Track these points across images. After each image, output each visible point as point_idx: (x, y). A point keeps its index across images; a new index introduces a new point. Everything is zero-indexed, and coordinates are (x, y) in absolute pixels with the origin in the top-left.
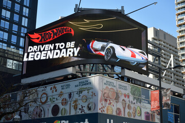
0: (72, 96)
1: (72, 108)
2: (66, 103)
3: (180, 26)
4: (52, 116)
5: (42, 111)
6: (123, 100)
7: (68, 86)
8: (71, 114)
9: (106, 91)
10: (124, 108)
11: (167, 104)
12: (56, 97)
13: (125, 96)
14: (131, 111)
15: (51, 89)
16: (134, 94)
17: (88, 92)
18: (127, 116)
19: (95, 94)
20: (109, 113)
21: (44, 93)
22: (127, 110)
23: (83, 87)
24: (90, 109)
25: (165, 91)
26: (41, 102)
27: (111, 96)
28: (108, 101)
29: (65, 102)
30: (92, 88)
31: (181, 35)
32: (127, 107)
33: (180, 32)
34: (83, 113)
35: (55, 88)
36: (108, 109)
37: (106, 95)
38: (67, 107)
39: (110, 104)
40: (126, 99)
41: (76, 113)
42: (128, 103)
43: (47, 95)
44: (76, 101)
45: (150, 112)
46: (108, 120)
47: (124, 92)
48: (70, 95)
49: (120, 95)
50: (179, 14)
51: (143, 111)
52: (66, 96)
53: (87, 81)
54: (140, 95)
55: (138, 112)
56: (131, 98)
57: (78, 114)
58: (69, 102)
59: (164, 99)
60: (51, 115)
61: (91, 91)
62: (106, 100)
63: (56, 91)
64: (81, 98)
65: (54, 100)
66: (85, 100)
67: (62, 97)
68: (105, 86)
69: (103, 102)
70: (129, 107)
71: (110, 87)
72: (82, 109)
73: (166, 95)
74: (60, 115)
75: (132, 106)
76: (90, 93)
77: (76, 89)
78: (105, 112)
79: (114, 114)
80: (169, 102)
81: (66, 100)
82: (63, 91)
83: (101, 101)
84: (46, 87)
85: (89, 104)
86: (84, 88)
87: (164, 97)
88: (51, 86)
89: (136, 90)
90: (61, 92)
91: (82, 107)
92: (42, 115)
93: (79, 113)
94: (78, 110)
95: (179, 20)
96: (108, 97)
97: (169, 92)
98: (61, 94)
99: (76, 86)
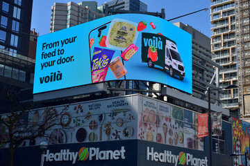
0: (103, 118)
1: (104, 133)
2: (95, 127)
3: (215, 22)
4: (77, 142)
5: (63, 135)
6: (164, 124)
7: (98, 106)
8: (103, 140)
9: (145, 114)
10: (165, 134)
11: (217, 131)
12: (82, 119)
13: (166, 119)
14: (173, 137)
15: (75, 109)
16: (176, 117)
17: (125, 115)
18: (168, 143)
19: (133, 117)
20: (149, 139)
21: (66, 114)
22: (168, 136)
23: (117, 108)
24: (126, 134)
25: (215, 114)
26: (62, 124)
27: (151, 120)
28: (148, 125)
29: (93, 125)
30: (129, 110)
31: (216, 34)
32: (168, 133)
33: (215, 30)
34: (118, 139)
35: (80, 107)
36: (147, 135)
37: (146, 118)
38: (97, 132)
39: (150, 129)
40: (168, 123)
41: (109, 139)
42: (169, 127)
43: (69, 116)
44: (108, 125)
45: (193, 138)
46: (148, 148)
47: (165, 114)
48: (101, 117)
49: (160, 118)
50: (214, 8)
51: (186, 137)
52: (96, 118)
53: (123, 101)
54: (182, 119)
55: (179, 138)
56: (173, 122)
57: (111, 140)
58: (99, 126)
59: (214, 124)
60: (75, 141)
61: (128, 113)
62: (146, 125)
63: (82, 111)
64: (115, 120)
65: (79, 122)
66: (120, 124)
67: (91, 119)
68: (145, 108)
69: (143, 127)
70: (171, 132)
71: (150, 109)
72: (116, 135)
73: (216, 120)
74: (87, 141)
75: (174, 131)
76: (127, 116)
77: (109, 110)
78: (145, 139)
79: (155, 140)
80: (220, 128)
81: (95, 123)
82: (91, 111)
83: (140, 125)
84: (68, 106)
85: (126, 129)
86: (119, 110)
87: (214, 122)
88: (76, 106)
89: (178, 111)
90: (89, 113)
91: (117, 132)
92: (63, 139)
93: (113, 139)
94: (111, 135)
95: (215, 15)
96: (148, 120)
97: (220, 117)
98: (88, 116)
99: (108, 107)
